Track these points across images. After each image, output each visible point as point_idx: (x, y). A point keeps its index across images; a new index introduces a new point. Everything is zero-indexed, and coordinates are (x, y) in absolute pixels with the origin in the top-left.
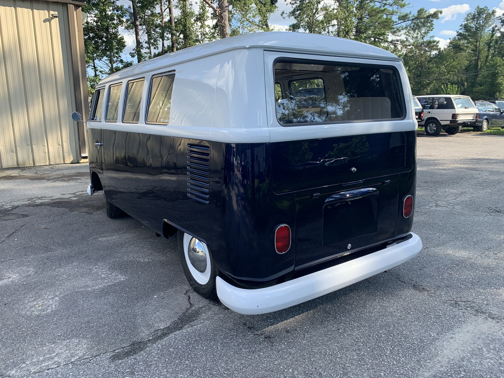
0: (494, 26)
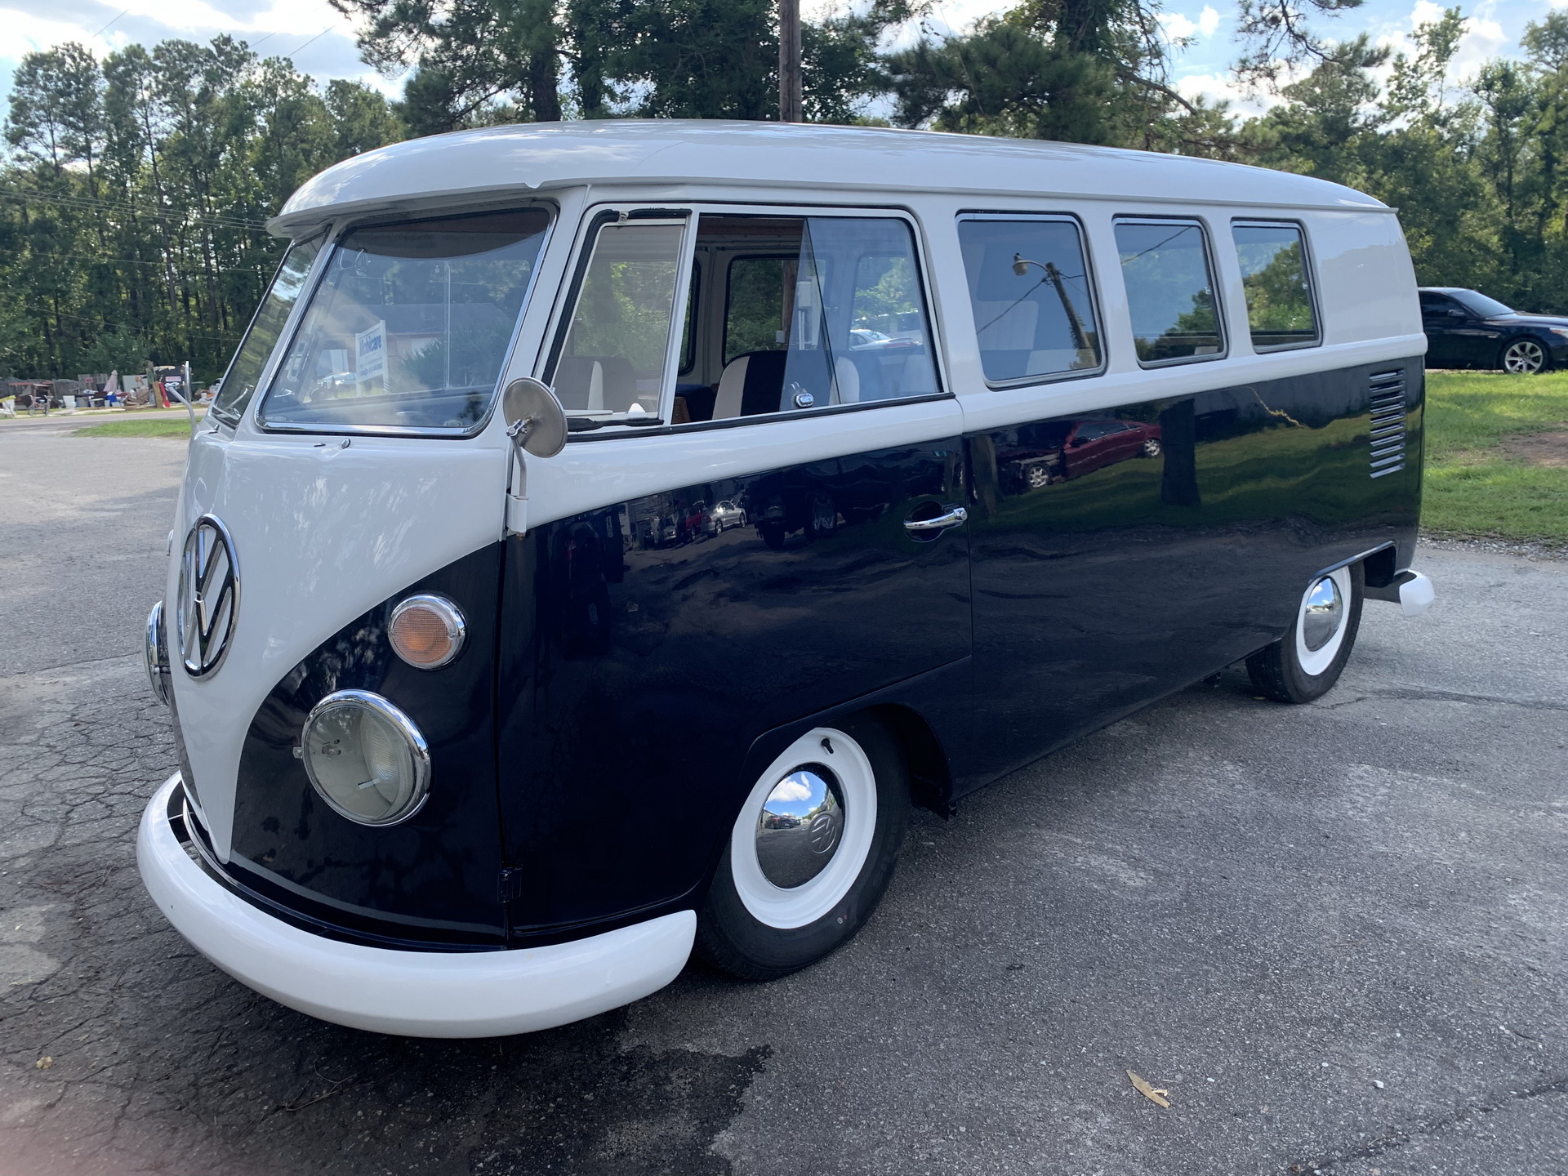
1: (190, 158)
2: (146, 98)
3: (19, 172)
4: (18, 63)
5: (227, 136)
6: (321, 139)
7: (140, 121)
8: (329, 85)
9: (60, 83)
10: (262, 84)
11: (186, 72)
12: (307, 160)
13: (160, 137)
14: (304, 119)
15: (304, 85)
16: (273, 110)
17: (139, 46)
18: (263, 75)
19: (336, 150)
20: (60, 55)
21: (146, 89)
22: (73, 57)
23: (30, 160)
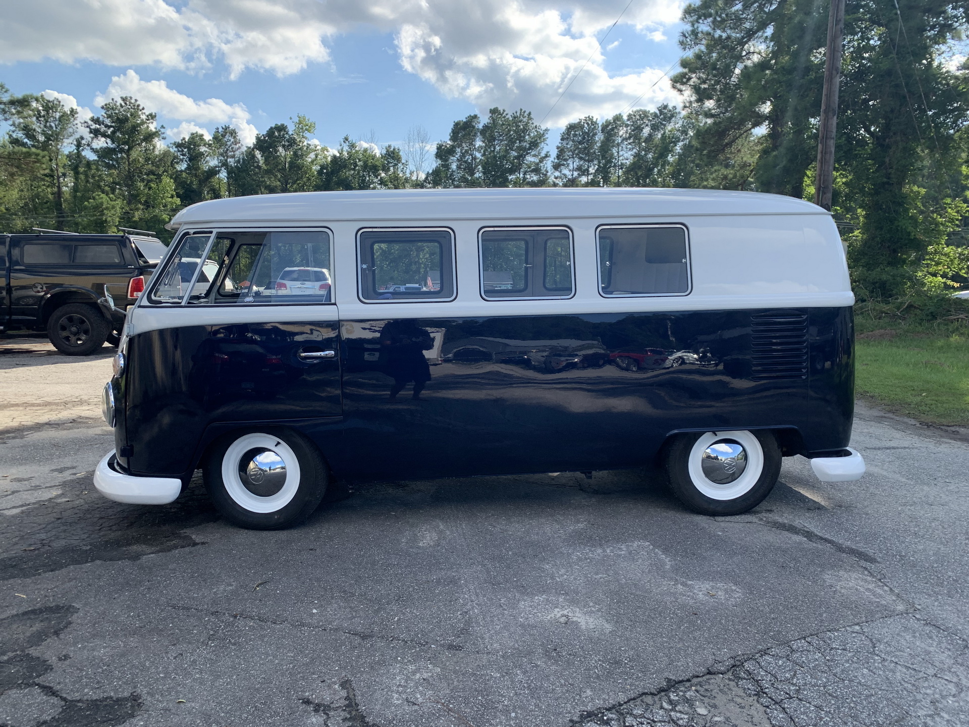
0: (77, 136)
2: (620, 142)
5: (659, 158)
7: (615, 154)
9: (580, 138)
10: (681, 129)
11: (642, 126)
13: (624, 162)
16: (685, 142)
18: (681, 124)
20: (583, 123)
21: (620, 137)
22: (588, 124)
23: (560, 177)
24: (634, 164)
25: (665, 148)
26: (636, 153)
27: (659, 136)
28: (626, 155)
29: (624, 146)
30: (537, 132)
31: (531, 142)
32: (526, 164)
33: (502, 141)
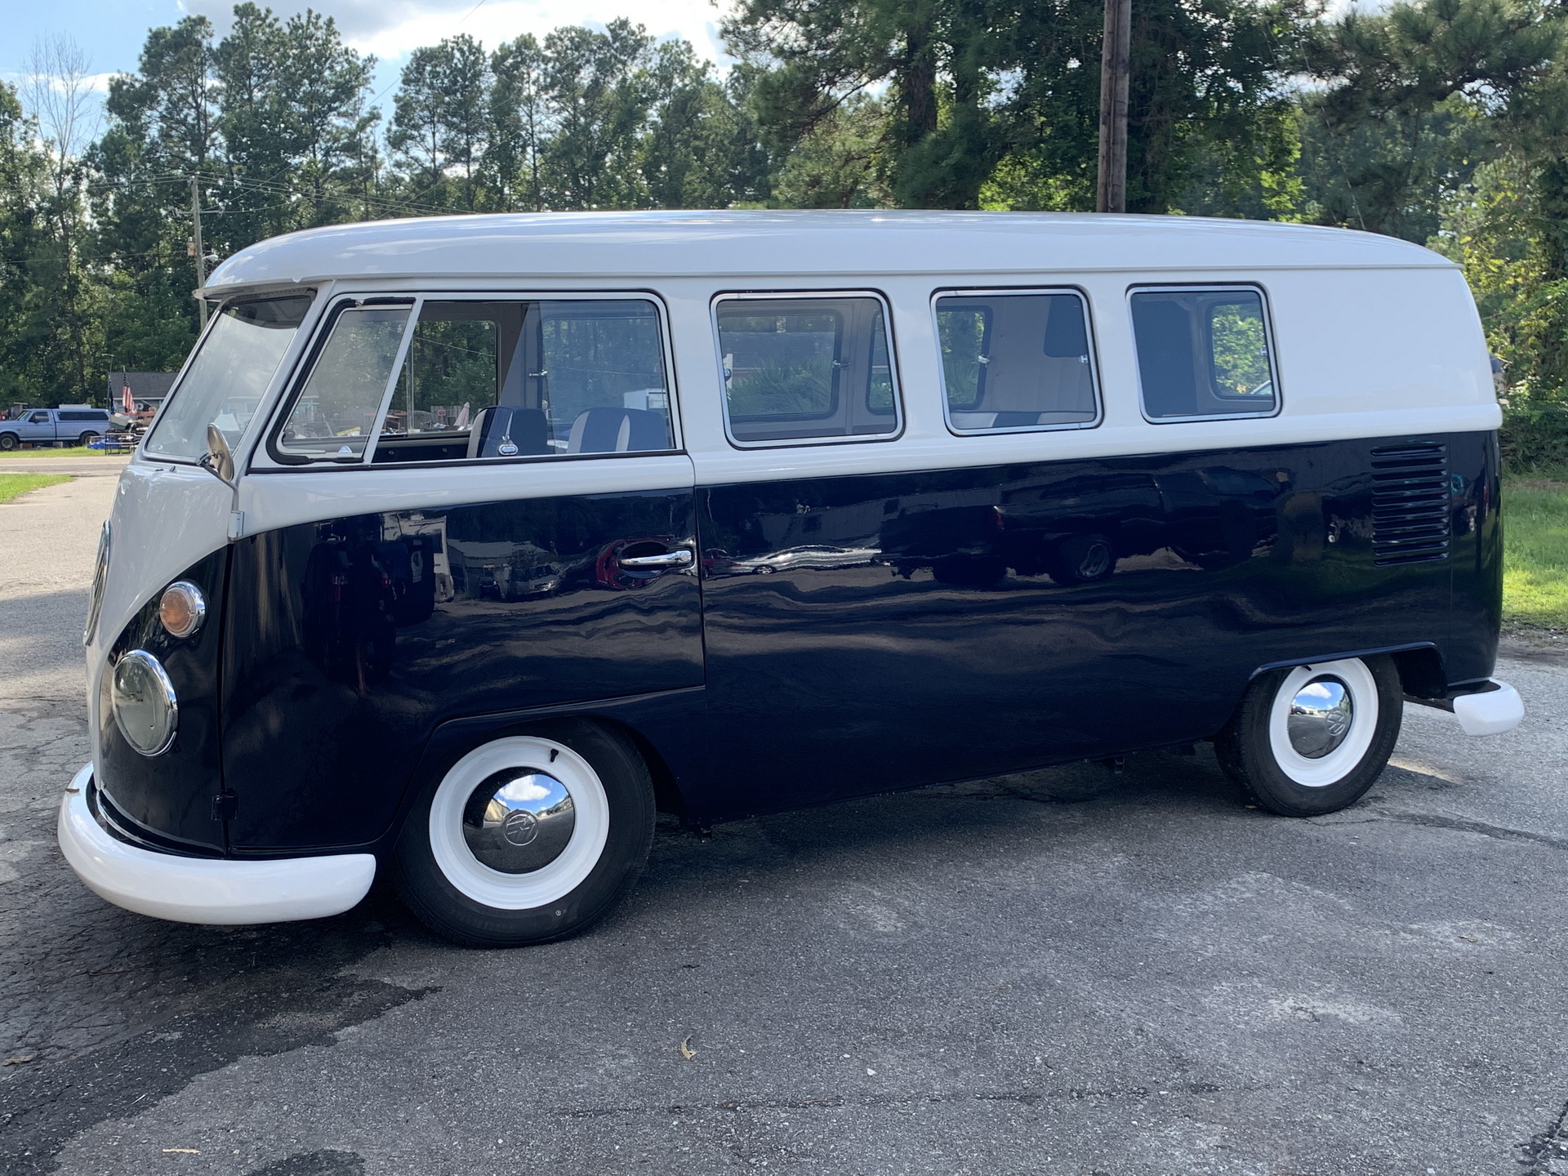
1: (572, 160)
2: (533, 93)
3: (397, 181)
4: (407, 60)
5: (615, 133)
6: (717, 135)
7: (525, 119)
8: (731, 70)
9: (446, 81)
10: (657, 72)
11: (577, 63)
12: (701, 158)
13: (543, 136)
14: (701, 111)
15: (703, 72)
16: (667, 101)
17: (530, 35)
18: (658, 62)
19: (733, 147)
20: (450, 50)
21: (534, 83)
22: (461, 51)
23: (409, 166)
24: (565, 141)
25: (629, 112)
26: (566, 119)
27: (613, 86)
28: (546, 123)
29: (541, 104)
30: (349, 62)
31: (338, 86)
32: (329, 133)
33: (268, 78)
